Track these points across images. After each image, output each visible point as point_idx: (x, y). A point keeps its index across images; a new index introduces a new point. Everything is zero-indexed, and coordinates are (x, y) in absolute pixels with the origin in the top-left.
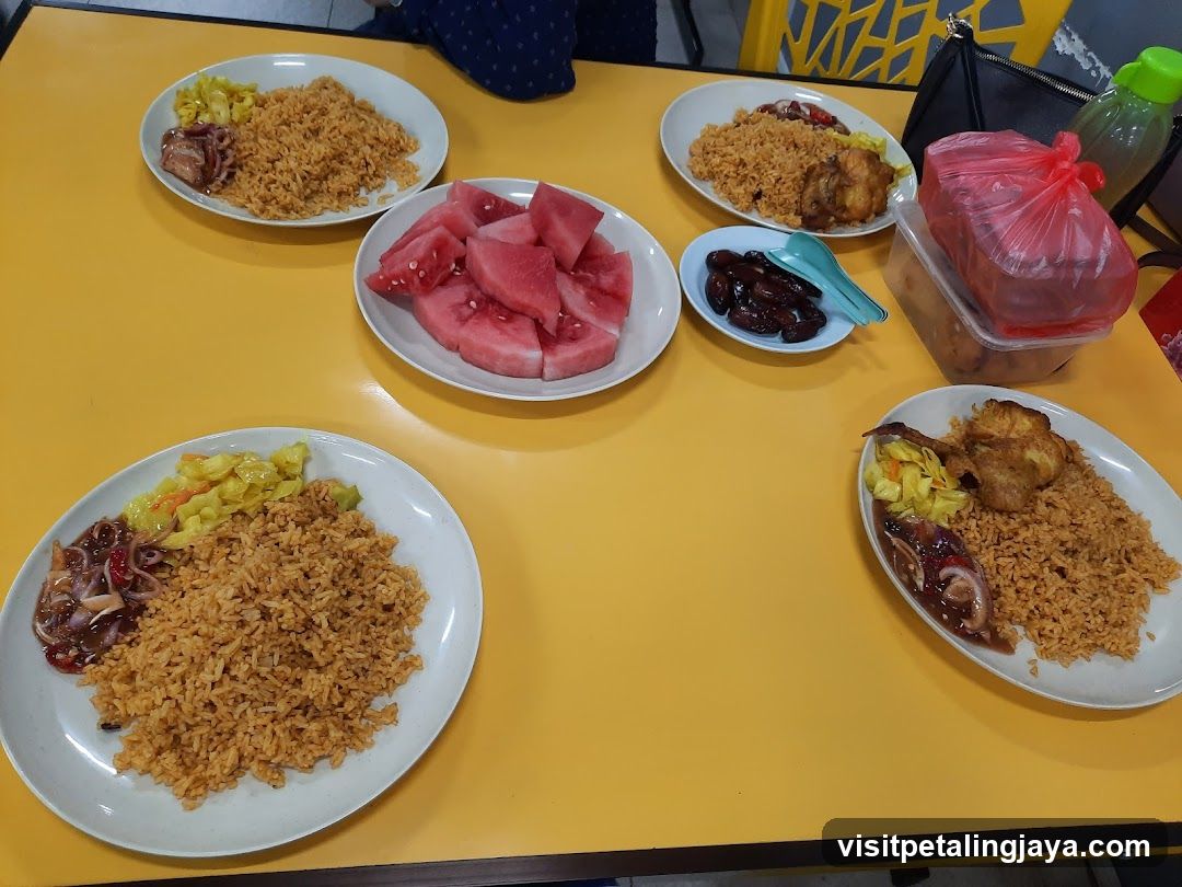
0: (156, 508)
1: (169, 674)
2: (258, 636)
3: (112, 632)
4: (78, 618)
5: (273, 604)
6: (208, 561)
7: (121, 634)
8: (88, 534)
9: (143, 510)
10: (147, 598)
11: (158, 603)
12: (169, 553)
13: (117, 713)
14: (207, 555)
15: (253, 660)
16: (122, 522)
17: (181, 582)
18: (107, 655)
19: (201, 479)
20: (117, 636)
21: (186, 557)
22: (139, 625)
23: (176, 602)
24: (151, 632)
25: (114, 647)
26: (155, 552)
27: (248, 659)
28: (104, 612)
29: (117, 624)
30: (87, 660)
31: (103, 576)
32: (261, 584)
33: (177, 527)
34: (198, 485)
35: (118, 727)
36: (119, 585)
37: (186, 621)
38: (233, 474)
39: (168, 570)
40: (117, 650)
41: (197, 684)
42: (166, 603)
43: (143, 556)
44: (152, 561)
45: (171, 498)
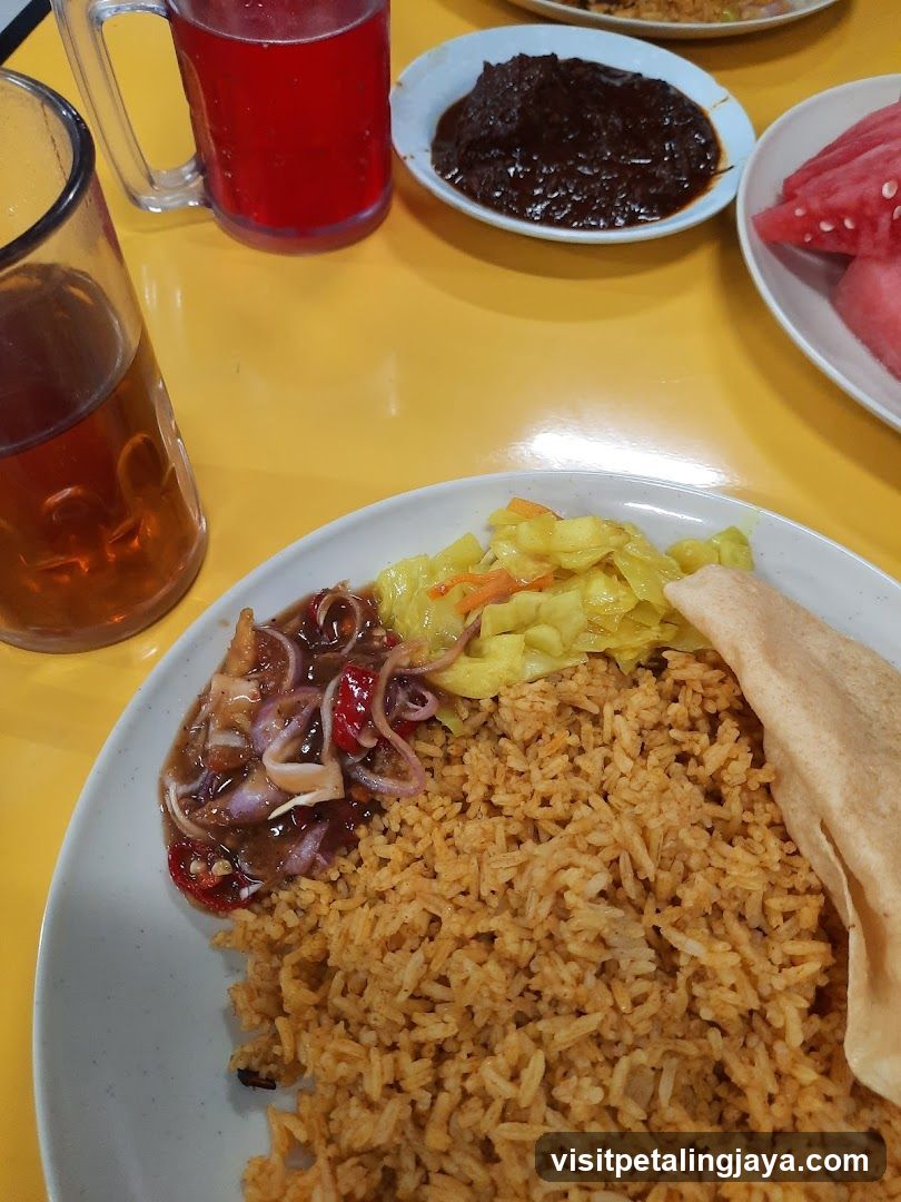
0: (440, 593)
1: (412, 1026)
2: (640, 1020)
3: (308, 848)
4: (249, 796)
5: (691, 946)
6: (526, 746)
7: (320, 858)
8: (306, 610)
9: (414, 588)
10: (390, 793)
11: (411, 814)
12: (448, 699)
13: (277, 1050)
14: (528, 736)
15: (618, 1080)
16: (369, 600)
17: (465, 778)
18: (284, 895)
19: (540, 557)
20: (313, 863)
21: (479, 719)
22: (362, 846)
23: (447, 827)
24: (383, 878)
25: (305, 883)
26: (429, 696)
27: (603, 1071)
28: (302, 800)
29: (320, 830)
30: (245, 893)
31: (316, 714)
32: (664, 875)
33: (471, 644)
34: (532, 570)
35: (270, 1084)
36: (344, 747)
37: (465, 893)
38: (607, 566)
39: (440, 737)
40: (307, 889)
41: (470, 1085)
42: (427, 820)
43: (402, 697)
44: (421, 713)
45: (472, 580)
